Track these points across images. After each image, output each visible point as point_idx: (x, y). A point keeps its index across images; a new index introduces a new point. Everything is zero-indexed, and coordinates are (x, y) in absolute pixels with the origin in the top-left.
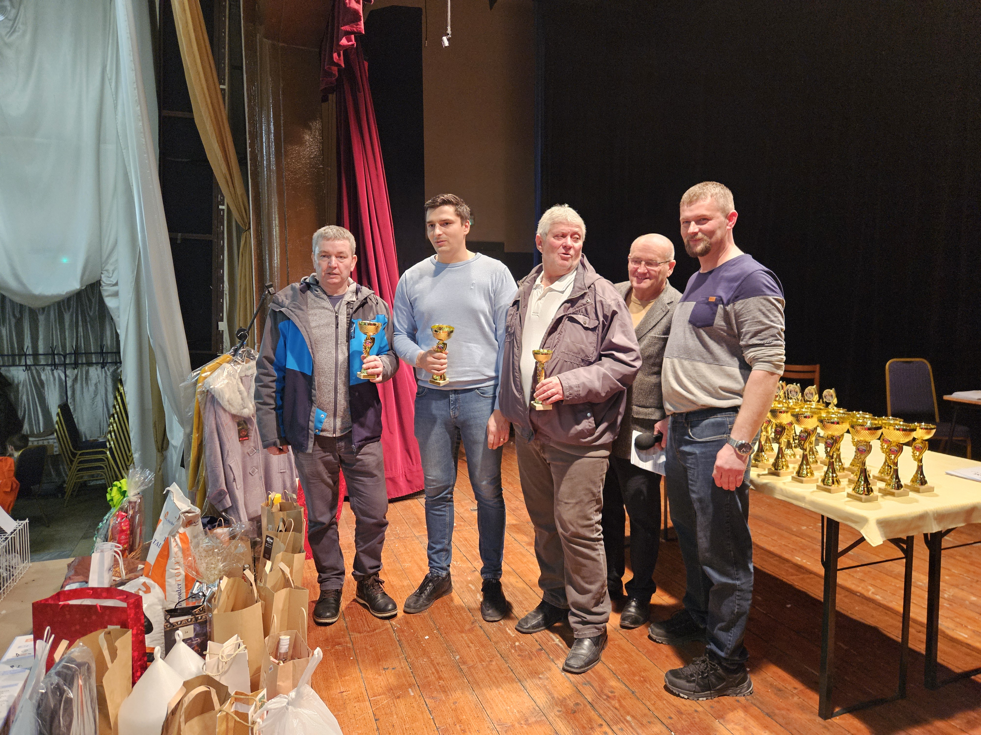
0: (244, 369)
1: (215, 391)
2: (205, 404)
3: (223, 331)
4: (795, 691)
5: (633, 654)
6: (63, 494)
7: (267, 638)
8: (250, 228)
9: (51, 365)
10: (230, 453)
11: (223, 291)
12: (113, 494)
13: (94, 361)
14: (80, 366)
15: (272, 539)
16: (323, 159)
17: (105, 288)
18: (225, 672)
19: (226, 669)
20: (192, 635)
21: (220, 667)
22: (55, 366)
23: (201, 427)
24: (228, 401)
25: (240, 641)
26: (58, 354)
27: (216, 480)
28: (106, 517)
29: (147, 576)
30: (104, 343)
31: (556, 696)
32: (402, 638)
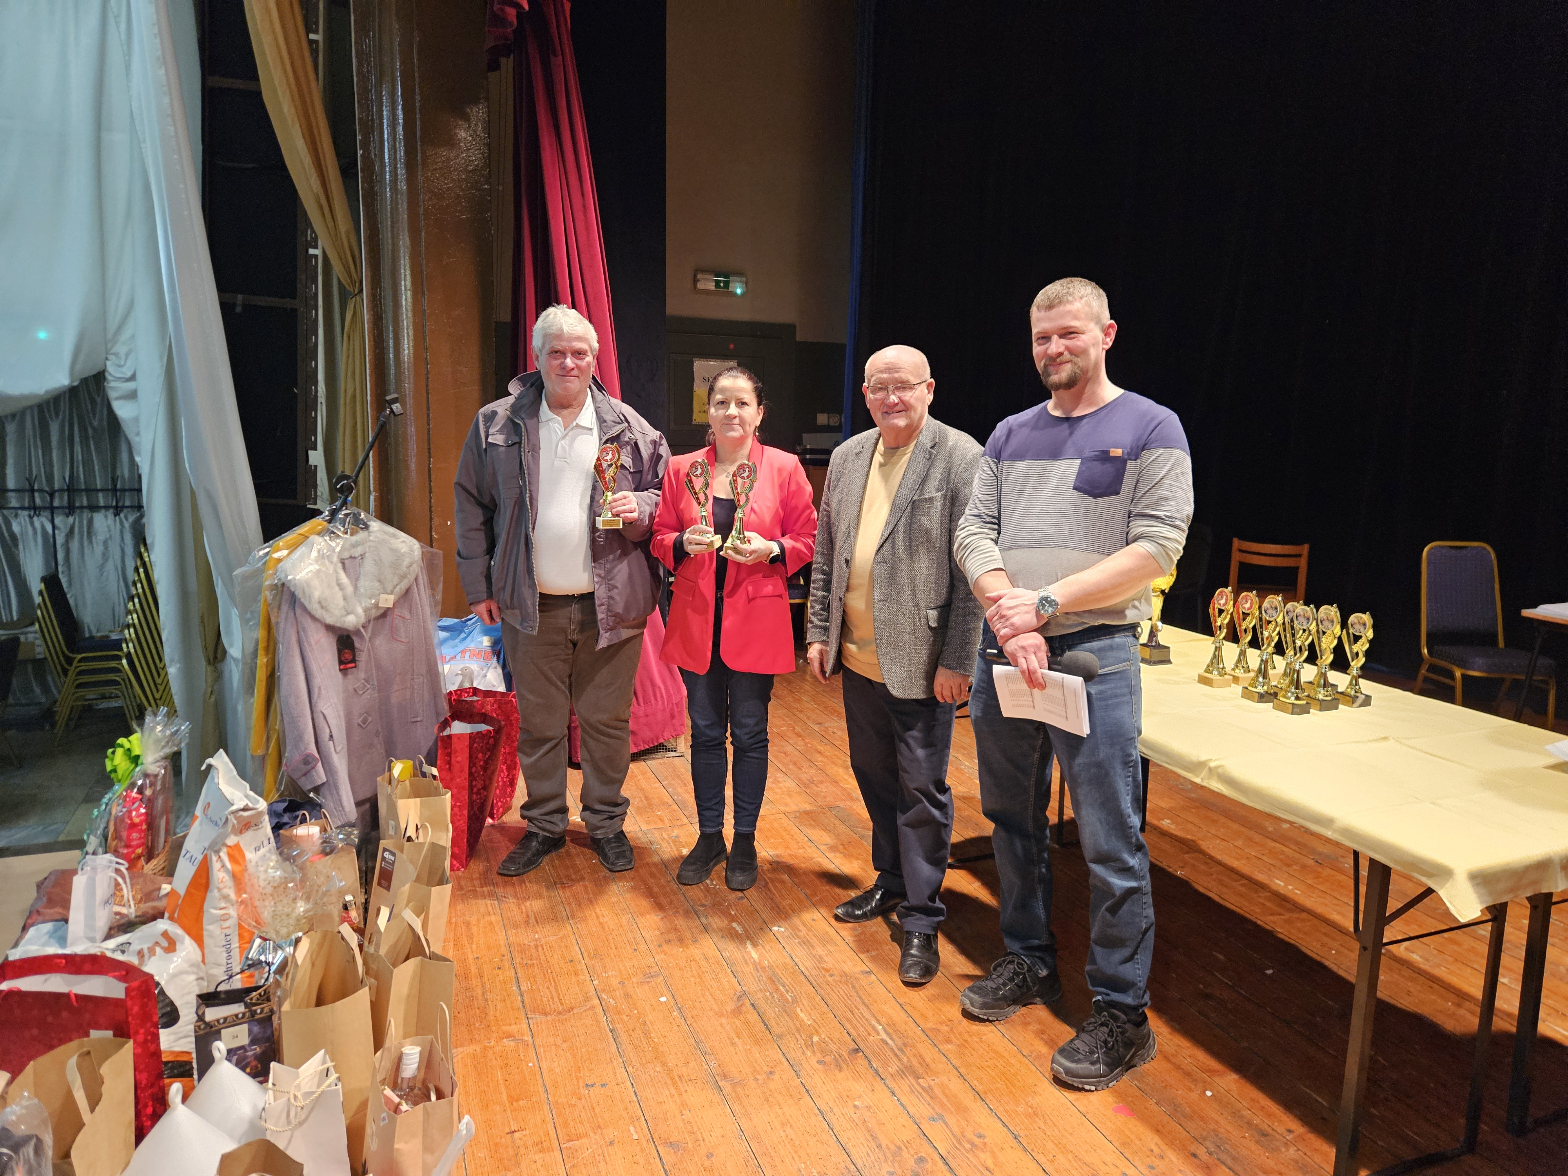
0: (347, 546)
1: (295, 584)
2: (279, 608)
3: (316, 467)
4: (1290, 1137)
5: (1013, 1061)
6: (53, 726)
7: (379, 1053)
8: (362, 290)
9: (29, 508)
10: (323, 692)
11: (316, 397)
12: (117, 760)
13: (102, 503)
14: (78, 511)
15: (394, 854)
16: (490, 171)
17: (112, 384)
18: (301, 1124)
19: (303, 1117)
20: (244, 1040)
21: (292, 1114)
22: (35, 509)
23: (271, 648)
24: (320, 603)
25: (330, 1064)
26: (41, 491)
27: (300, 738)
28: (105, 800)
29: (171, 918)
30: (118, 473)
31: (884, 1142)
32: (618, 1025)
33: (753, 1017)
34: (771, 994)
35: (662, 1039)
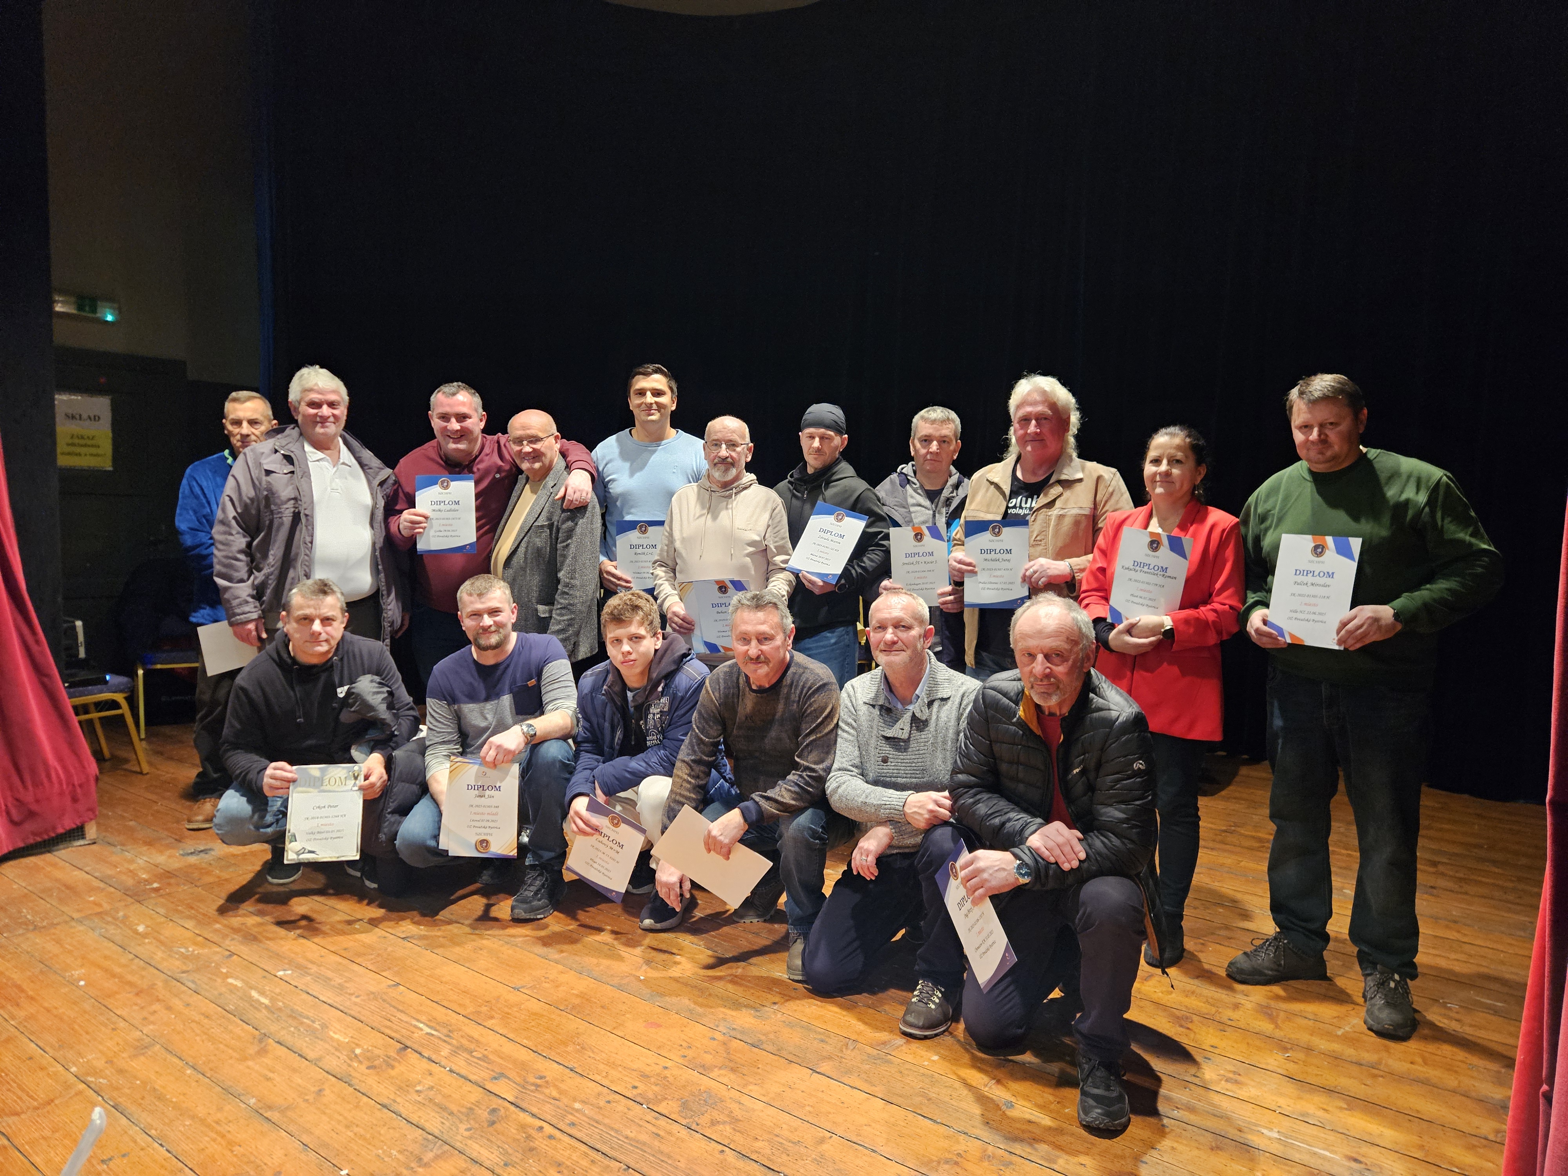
31: (454, 1108)
32: (120, 1100)
33: (282, 1051)
34: (295, 1028)
35: (182, 1097)
